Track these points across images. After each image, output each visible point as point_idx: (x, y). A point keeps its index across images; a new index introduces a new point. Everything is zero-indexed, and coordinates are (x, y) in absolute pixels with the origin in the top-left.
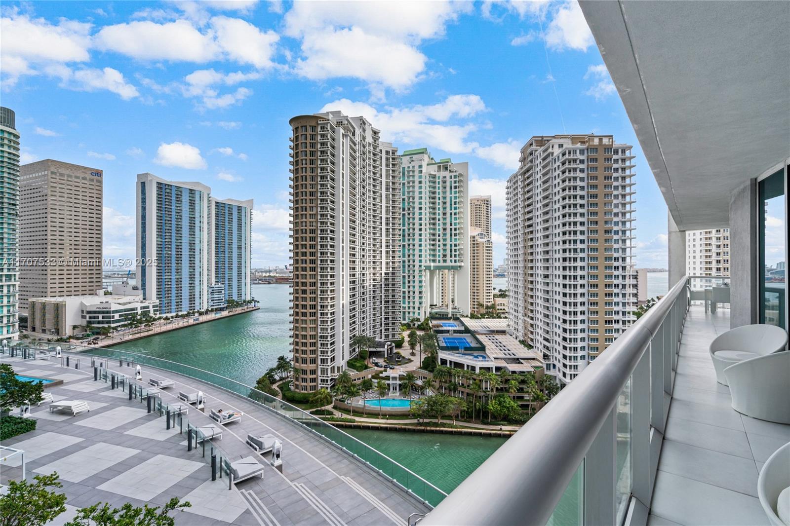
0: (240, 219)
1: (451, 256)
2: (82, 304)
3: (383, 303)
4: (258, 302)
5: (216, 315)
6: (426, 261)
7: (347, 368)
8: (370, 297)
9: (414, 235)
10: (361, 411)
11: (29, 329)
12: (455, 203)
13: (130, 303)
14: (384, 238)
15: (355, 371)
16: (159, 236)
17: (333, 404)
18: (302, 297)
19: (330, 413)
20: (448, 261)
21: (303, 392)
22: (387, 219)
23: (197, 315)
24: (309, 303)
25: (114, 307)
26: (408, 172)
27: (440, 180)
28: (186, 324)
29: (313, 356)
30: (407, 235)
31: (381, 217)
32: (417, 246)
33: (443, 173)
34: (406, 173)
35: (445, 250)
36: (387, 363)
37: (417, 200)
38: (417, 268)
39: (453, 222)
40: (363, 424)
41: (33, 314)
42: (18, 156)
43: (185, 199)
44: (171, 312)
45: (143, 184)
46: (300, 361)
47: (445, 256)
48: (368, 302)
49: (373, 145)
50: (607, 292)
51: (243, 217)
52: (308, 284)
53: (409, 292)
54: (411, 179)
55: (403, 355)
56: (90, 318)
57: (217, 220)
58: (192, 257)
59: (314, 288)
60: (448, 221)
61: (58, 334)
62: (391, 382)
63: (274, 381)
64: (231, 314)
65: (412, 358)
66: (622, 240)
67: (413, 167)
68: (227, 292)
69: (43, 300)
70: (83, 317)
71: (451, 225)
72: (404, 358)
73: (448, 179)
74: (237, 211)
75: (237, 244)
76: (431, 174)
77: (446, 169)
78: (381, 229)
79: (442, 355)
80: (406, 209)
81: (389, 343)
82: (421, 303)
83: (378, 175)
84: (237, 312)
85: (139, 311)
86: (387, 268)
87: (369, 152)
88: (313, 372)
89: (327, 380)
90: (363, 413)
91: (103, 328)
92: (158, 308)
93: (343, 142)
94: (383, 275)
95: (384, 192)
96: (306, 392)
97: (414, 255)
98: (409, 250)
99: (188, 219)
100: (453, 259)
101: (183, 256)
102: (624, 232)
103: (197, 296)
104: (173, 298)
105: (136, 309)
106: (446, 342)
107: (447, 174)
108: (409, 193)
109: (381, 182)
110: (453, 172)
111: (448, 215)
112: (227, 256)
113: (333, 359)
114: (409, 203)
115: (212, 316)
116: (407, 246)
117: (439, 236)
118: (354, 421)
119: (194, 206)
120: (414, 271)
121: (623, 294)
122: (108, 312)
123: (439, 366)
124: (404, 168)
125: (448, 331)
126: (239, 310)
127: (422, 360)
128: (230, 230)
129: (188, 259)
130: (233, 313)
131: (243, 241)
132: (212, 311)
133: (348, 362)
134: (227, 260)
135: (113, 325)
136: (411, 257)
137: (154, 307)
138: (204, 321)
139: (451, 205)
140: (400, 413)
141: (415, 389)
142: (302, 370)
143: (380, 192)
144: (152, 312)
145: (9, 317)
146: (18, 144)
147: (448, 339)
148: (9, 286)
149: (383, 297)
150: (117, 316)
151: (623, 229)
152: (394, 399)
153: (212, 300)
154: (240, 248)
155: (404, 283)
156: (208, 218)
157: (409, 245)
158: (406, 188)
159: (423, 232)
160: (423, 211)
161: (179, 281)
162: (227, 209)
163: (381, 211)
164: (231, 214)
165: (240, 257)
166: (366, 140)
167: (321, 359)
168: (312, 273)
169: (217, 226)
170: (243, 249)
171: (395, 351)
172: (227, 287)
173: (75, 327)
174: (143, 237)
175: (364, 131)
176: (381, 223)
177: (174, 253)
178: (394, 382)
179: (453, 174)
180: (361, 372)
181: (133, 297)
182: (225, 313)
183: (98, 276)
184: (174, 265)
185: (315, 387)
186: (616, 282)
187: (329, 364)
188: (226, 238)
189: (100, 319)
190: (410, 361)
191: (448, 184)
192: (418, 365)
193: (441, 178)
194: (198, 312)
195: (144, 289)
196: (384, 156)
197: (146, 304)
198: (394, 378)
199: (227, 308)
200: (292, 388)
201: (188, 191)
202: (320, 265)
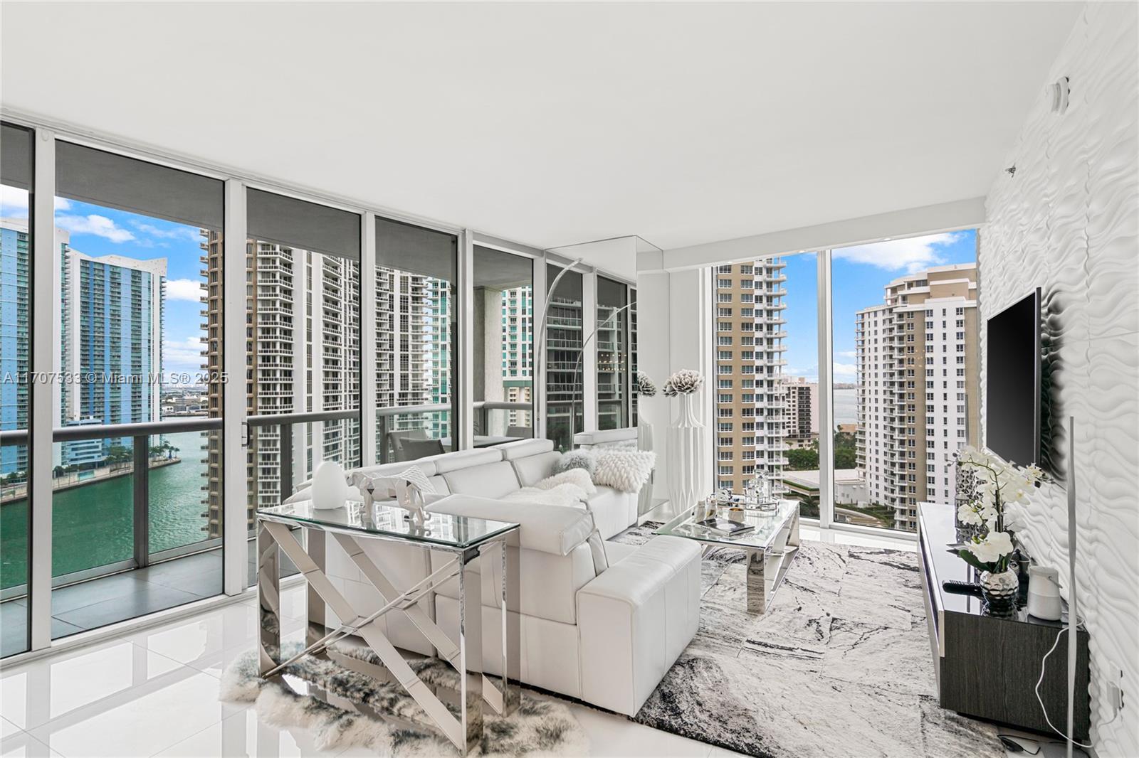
0: (136, 296)
1: (523, 365)
4: (177, 450)
5: (82, 478)
14: (397, 333)
20: (519, 373)
28: (9, 498)
30: (448, 329)
31: (391, 297)
35: (513, 354)
43: (8, 251)
47: (514, 364)
50: (746, 422)
51: (144, 291)
57: (84, 294)
64: (115, 474)
66: (768, 339)
71: (523, 312)
74: (130, 279)
75: (130, 341)
78: (391, 317)
86: (404, 385)
94: (396, 397)
99: (14, 290)
100: (527, 369)
102: (770, 327)
111: (518, 297)
112: (107, 363)
115: (73, 479)
117: (503, 330)
121: (769, 424)
128: (116, 315)
131: (144, 336)
132: (72, 469)
151: (769, 322)
153: (73, 449)
154: (136, 348)
156: (63, 290)
162: (107, 274)
163: (392, 286)
164: (116, 284)
165: (136, 365)
169: (85, 306)
170: (144, 352)
176: (392, 307)
182: (103, 473)
186: (759, 405)
188: (107, 330)
199: (108, 462)
201: (16, 237)
202: (261, 380)
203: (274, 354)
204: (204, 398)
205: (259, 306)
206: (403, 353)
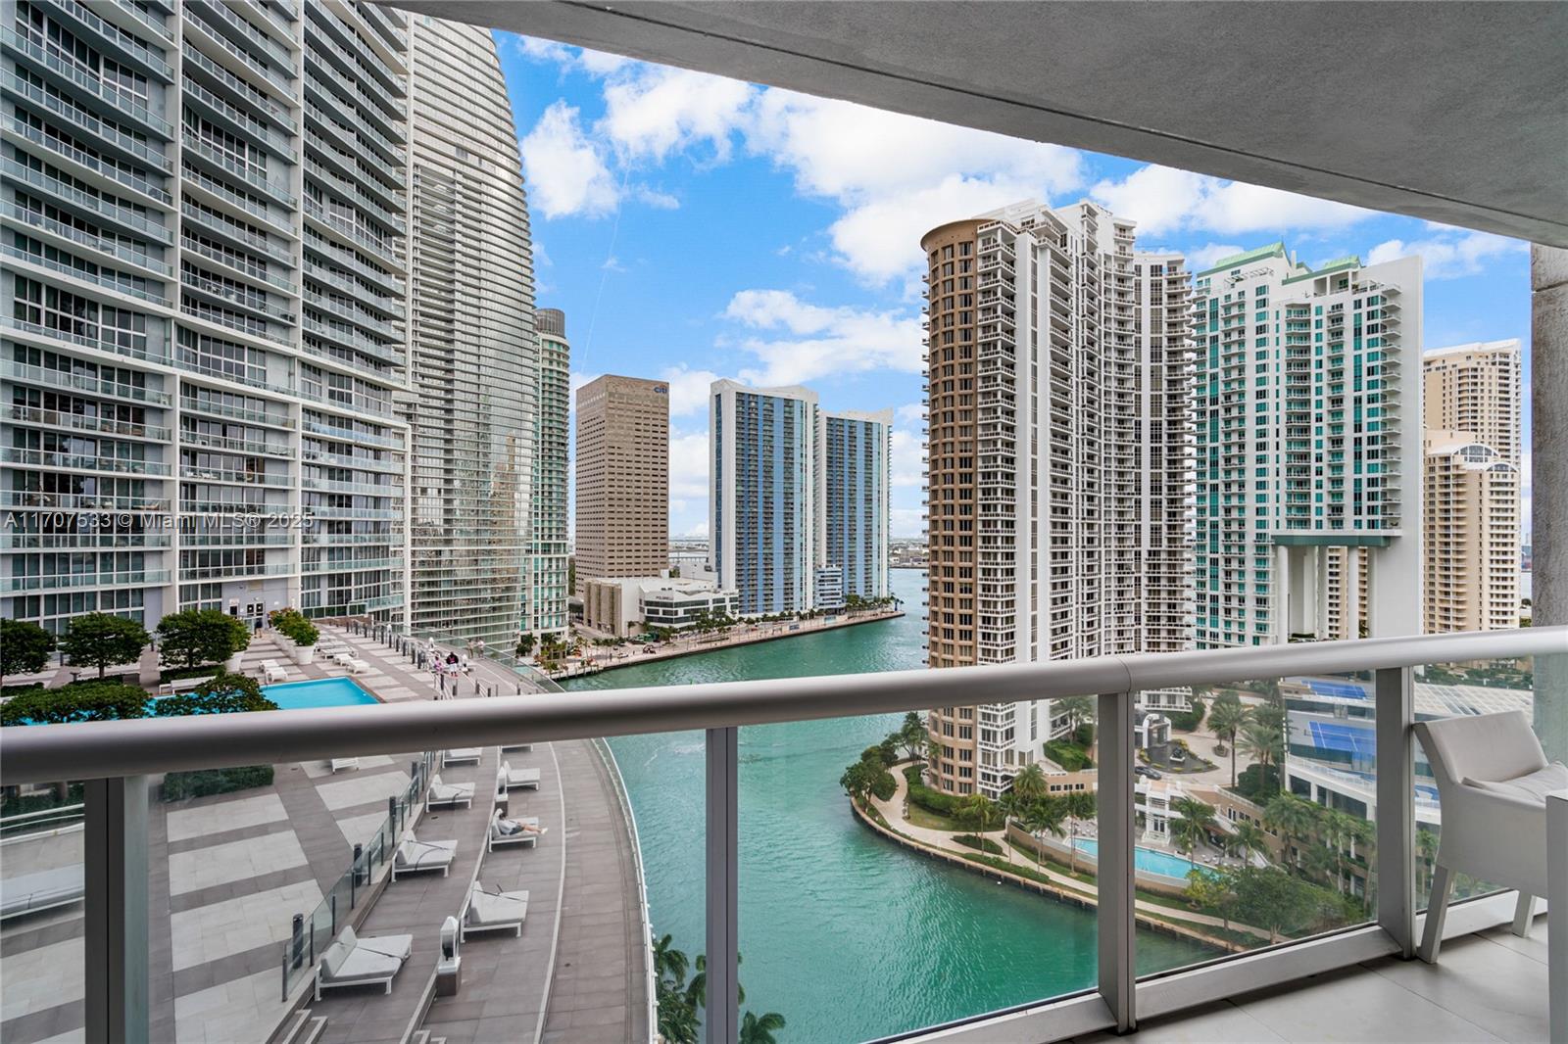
0: (868, 446)
1: (1358, 511)
2: (640, 589)
3: (1144, 620)
4: (902, 602)
5: (828, 622)
6: (1277, 524)
7: (1044, 758)
8: (1108, 606)
9: (1242, 459)
10: (1065, 860)
11: (585, 621)
12: (1371, 371)
13: (699, 592)
14: (1146, 471)
15: (1060, 767)
16: (739, 482)
17: (1006, 831)
18: (945, 599)
19: (998, 850)
20: (1348, 523)
21: (945, 791)
22: (1156, 426)
23: (796, 619)
24: (957, 611)
25: (678, 598)
26: (1227, 308)
27: (1324, 317)
28: (777, 634)
29: (968, 721)
30: (1221, 462)
31: (1138, 424)
32: (1251, 490)
33: (1330, 299)
34: (1221, 312)
35: (1337, 496)
36: (1145, 762)
37: (1251, 374)
38: (1250, 540)
39: (1365, 420)
40: (1066, 893)
41: (589, 601)
42: (568, 376)
43: (779, 417)
44: (756, 611)
45: (718, 396)
46: (941, 727)
47: (1337, 509)
48: (1103, 616)
49: (1116, 259)
51: (875, 442)
52: (957, 572)
53: (1228, 599)
54: (1235, 324)
55: (1192, 749)
56: (649, 611)
57: (830, 450)
58: (788, 516)
59: (968, 580)
60: (1348, 419)
61: (613, 633)
62: (1148, 809)
63: (892, 761)
64: (851, 621)
65: (1216, 760)
67: (1241, 294)
68: (846, 581)
69: (600, 580)
70: (642, 610)
71: (1358, 428)
72: (1193, 756)
73: (1349, 312)
74: (864, 431)
75: (864, 493)
76: (1292, 306)
77: (1342, 283)
78: (1138, 450)
79: (1295, 767)
80: (1221, 399)
81: (1156, 716)
82: (1261, 627)
83: (1131, 326)
84: (863, 620)
85: (711, 606)
86: (1156, 540)
87: (1107, 276)
88: (967, 755)
89: (995, 777)
90: (1069, 866)
91: (662, 629)
92: (739, 603)
93: (1035, 265)
94: (1144, 555)
95: (1146, 365)
96: (950, 793)
97: (1241, 509)
98: (1228, 497)
99: (782, 450)
100: (1365, 517)
101: (775, 515)
103: (797, 585)
104: (760, 587)
105: (705, 602)
106: (1316, 736)
107: (1346, 297)
108: (1227, 359)
109: (1138, 342)
110: (1365, 290)
111: (1348, 405)
112: (846, 514)
113: (1010, 734)
114: (1227, 384)
115: (819, 623)
116: (1222, 488)
117: (1319, 459)
118: (1045, 880)
119: (792, 428)
120: (1242, 548)
122: (671, 605)
123: (1285, 793)
124: (1215, 302)
125: (1330, 708)
126: (867, 615)
127: (1238, 771)
128: (852, 467)
129: (783, 521)
130: (856, 620)
131: (875, 487)
132: (820, 613)
133: (1045, 746)
134: (846, 523)
135: (677, 626)
136: (1235, 514)
137: (731, 600)
138: (806, 630)
139: (1358, 377)
140: (1163, 890)
141: (1215, 839)
142: (944, 747)
143: (1136, 363)
144: (729, 609)
145: (557, 602)
146: (567, 357)
147: (1324, 726)
148: (558, 559)
149: (1144, 607)
150: (681, 614)
152: (1153, 852)
153: (821, 595)
155: (1214, 576)
156: (815, 447)
157: (1228, 486)
158: (1221, 350)
159: (1271, 452)
160: (1271, 400)
161: (769, 558)
162: (846, 429)
163: (1138, 409)
164: (853, 438)
165: (869, 516)
166: (1098, 251)
167: (984, 730)
168: (964, 548)
169: (830, 460)
170: (875, 502)
171: (1171, 735)
172: (846, 572)
173: (631, 624)
174: (719, 485)
175: (1092, 229)
176: (1138, 437)
177: (761, 510)
178: (1157, 811)
179: (1363, 297)
180: (1072, 774)
181: (703, 584)
182: (841, 620)
183: (663, 547)
184: (761, 530)
185: (967, 788)
187: (999, 743)
188: (846, 483)
189: (661, 615)
190: (1209, 767)
191: (1348, 324)
192: (1228, 782)
193: (1327, 308)
194: (798, 613)
195: (719, 570)
196: (1146, 279)
197: (720, 596)
198: (1156, 802)
199: (846, 609)
200: (926, 779)
201: (783, 403)
202: (981, 531)
203: (995, 502)
204: (926, 550)
205: (980, 448)
206: (1154, 497)
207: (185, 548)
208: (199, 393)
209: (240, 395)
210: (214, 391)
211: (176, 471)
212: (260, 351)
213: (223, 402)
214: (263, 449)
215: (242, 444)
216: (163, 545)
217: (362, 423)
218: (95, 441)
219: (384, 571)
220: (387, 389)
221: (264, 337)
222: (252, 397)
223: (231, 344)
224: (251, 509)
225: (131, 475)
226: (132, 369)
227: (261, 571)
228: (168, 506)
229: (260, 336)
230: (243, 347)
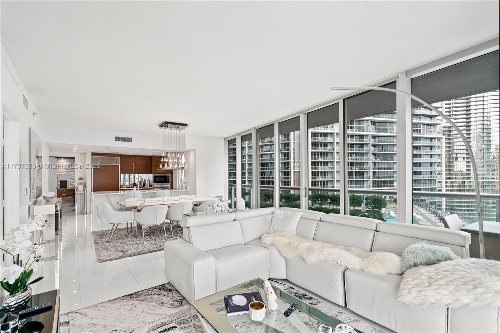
207: (373, 179)
208: (376, 138)
209: (387, 136)
210: (380, 137)
211: (371, 159)
212: (392, 122)
213: (382, 139)
214: (393, 151)
215: (387, 150)
216: (368, 179)
217: (425, 138)
218: (354, 154)
219: (434, 188)
220: (434, 125)
221: (393, 118)
222: (390, 136)
223: (384, 122)
224: (390, 169)
225: (361, 161)
226: (361, 135)
227: (393, 186)
228: (369, 168)
229: (392, 118)
230: (387, 123)
